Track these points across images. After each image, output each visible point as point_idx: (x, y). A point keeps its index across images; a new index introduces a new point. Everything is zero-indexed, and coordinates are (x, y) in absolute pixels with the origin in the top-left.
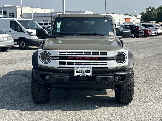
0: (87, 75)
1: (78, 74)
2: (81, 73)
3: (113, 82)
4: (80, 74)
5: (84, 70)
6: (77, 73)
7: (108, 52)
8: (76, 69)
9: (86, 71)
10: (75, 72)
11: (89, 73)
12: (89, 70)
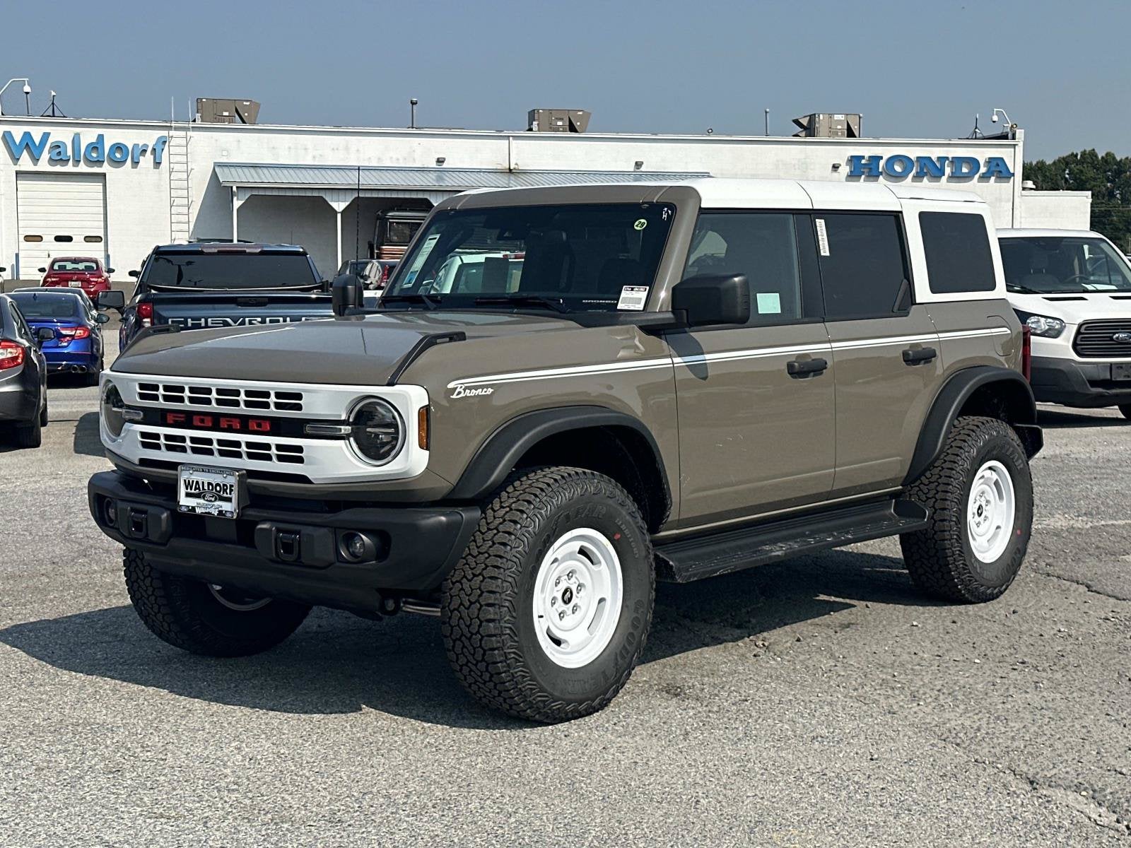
0: (220, 512)
1: (192, 502)
2: (204, 497)
3: (333, 564)
4: (199, 506)
5: (212, 485)
6: (188, 495)
7: (306, 391)
8: (184, 476)
9: (218, 488)
10: (182, 490)
11: (229, 500)
12: (231, 486)
